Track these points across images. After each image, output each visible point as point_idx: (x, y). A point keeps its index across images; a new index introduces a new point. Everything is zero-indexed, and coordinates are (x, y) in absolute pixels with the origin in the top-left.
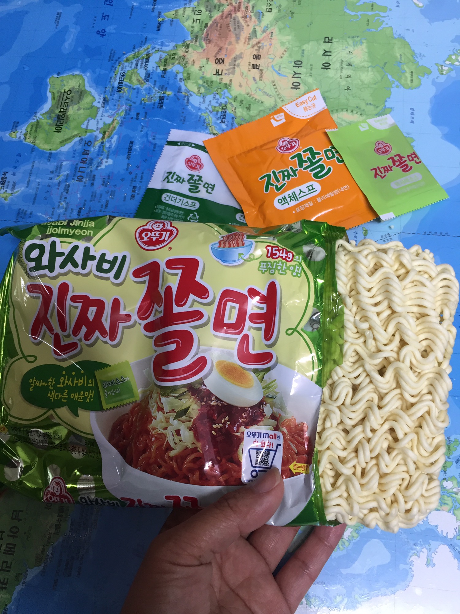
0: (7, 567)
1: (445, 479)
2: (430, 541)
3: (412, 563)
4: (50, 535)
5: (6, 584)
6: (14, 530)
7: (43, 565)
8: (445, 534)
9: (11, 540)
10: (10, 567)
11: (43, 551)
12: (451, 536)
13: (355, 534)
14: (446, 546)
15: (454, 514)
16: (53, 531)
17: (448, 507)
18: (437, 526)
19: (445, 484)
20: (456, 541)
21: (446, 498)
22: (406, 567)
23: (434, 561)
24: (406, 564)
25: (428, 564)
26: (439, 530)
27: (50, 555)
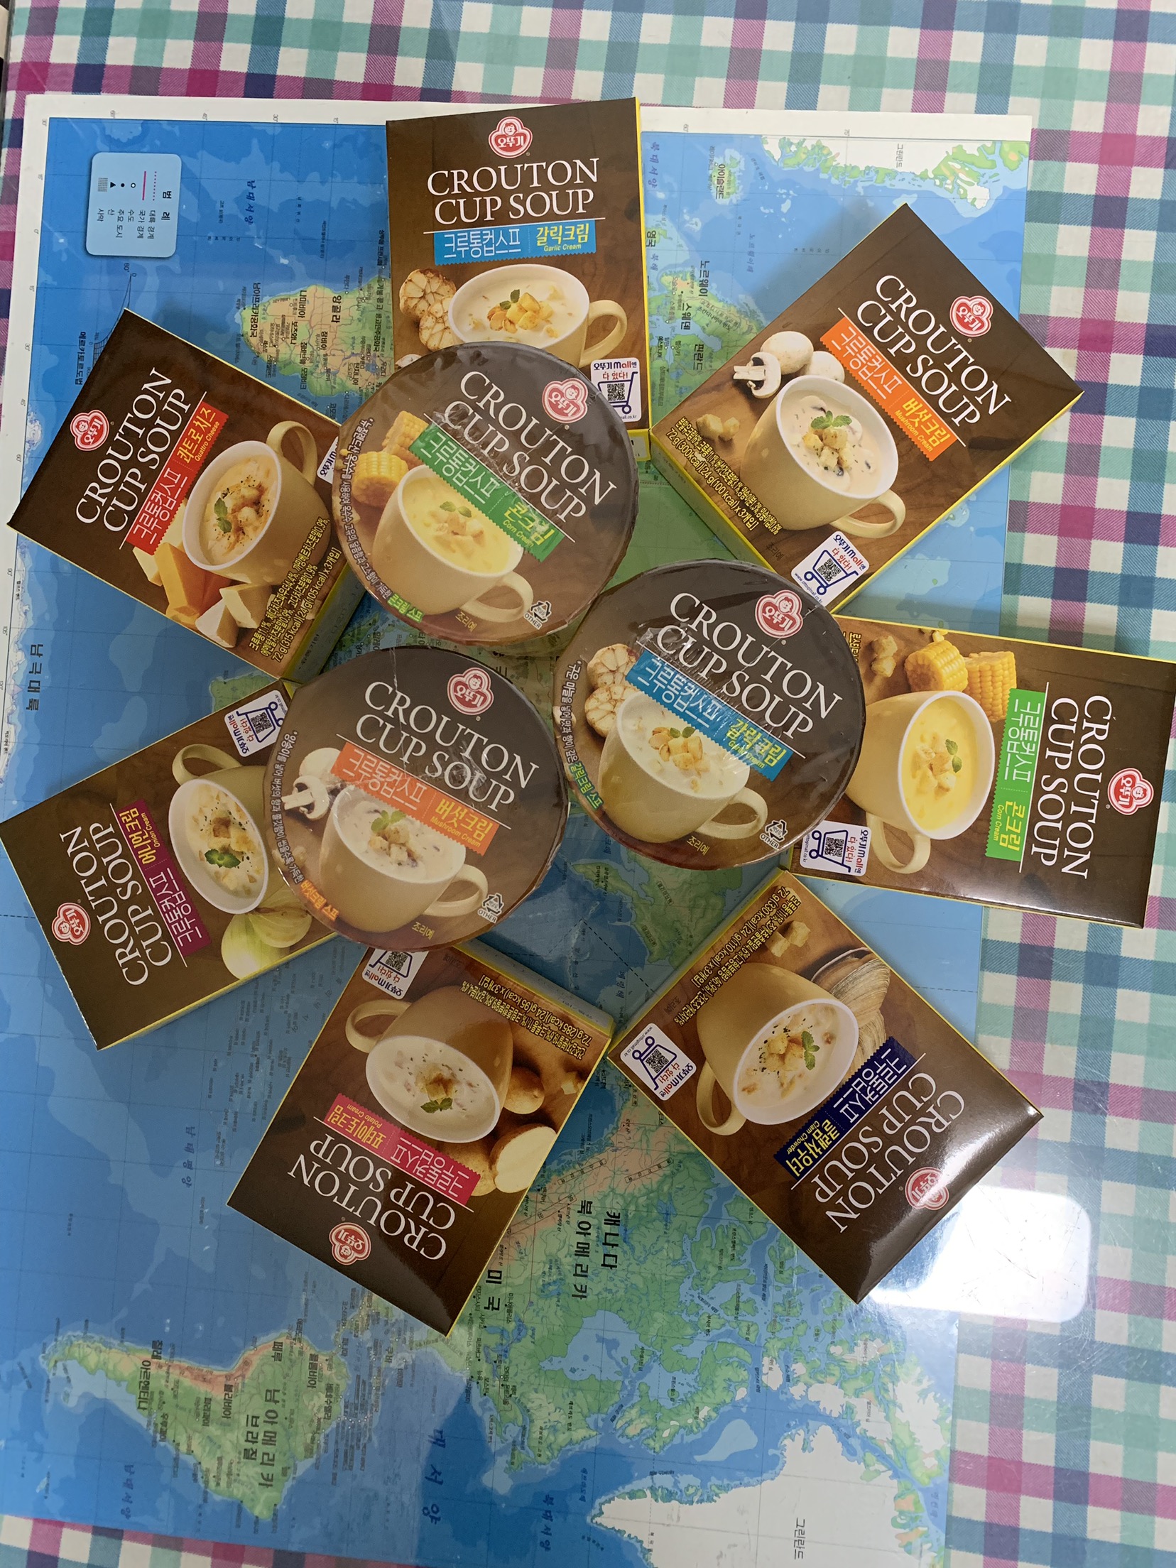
0: (269, 1460)
1: (832, 1343)
2: (810, 1421)
3: (784, 1448)
4: (319, 1420)
5: (272, 1480)
6: (272, 1415)
7: (315, 1456)
8: (828, 1413)
9: (269, 1428)
10: (273, 1460)
11: (313, 1439)
12: (835, 1414)
13: (714, 1415)
14: (829, 1428)
15: (841, 1387)
16: (322, 1415)
17: (834, 1379)
18: (818, 1402)
19: (833, 1349)
20: (841, 1421)
21: (832, 1367)
22: (777, 1452)
23: (813, 1444)
24: (776, 1448)
25: (804, 1449)
26: (821, 1407)
27: (322, 1444)
